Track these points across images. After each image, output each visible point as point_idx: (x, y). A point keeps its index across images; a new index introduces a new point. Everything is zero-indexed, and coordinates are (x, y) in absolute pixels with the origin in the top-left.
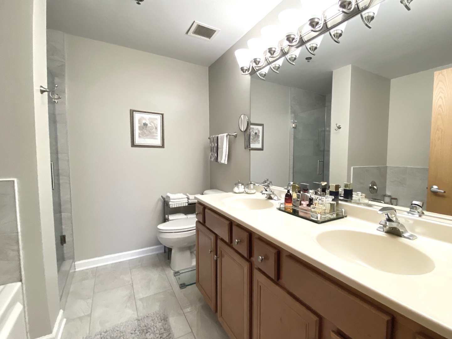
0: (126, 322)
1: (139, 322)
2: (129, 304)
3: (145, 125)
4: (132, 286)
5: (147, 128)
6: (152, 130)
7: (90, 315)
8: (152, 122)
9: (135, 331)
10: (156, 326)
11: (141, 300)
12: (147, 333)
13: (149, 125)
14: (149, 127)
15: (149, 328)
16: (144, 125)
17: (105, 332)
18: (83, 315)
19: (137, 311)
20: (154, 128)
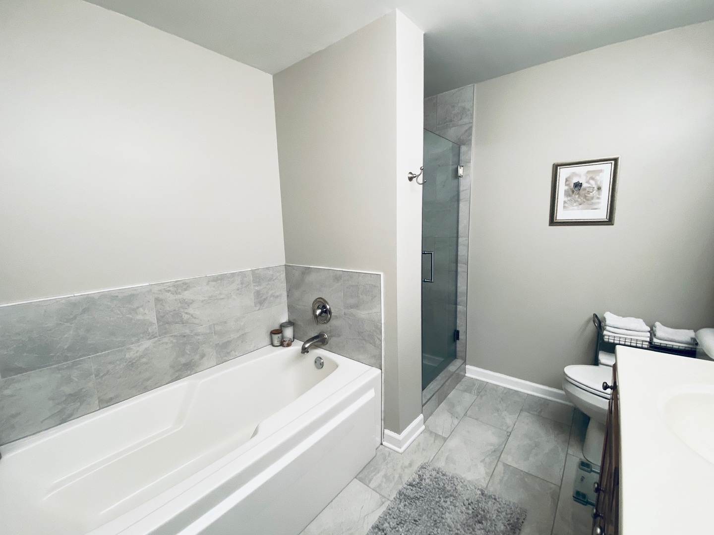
0: (469, 481)
1: (481, 496)
2: (487, 460)
3: (578, 185)
4: (509, 436)
5: (581, 192)
6: (589, 194)
7: (445, 439)
8: (592, 179)
9: (469, 504)
10: (495, 525)
11: (506, 466)
12: (479, 523)
13: (585, 185)
14: (585, 189)
15: (486, 519)
16: (575, 187)
17: (444, 475)
18: (440, 434)
19: (491, 477)
20: (596, 188)
